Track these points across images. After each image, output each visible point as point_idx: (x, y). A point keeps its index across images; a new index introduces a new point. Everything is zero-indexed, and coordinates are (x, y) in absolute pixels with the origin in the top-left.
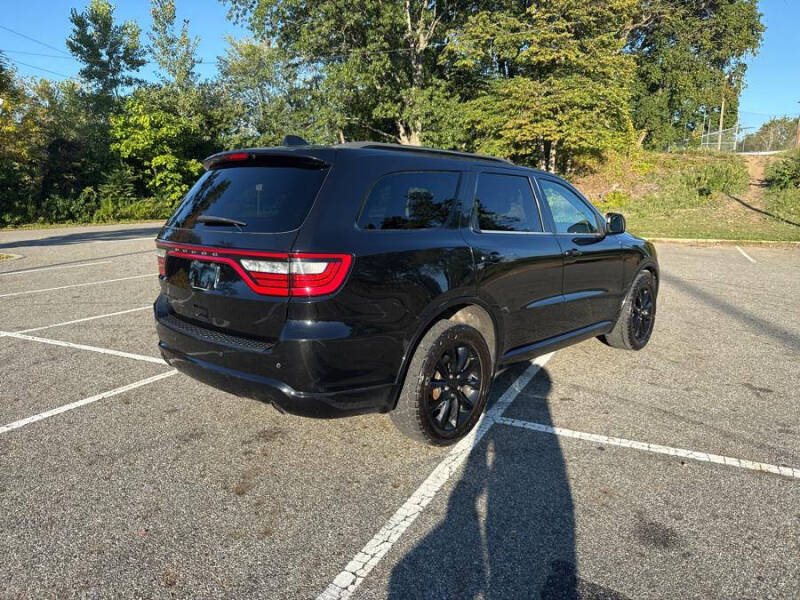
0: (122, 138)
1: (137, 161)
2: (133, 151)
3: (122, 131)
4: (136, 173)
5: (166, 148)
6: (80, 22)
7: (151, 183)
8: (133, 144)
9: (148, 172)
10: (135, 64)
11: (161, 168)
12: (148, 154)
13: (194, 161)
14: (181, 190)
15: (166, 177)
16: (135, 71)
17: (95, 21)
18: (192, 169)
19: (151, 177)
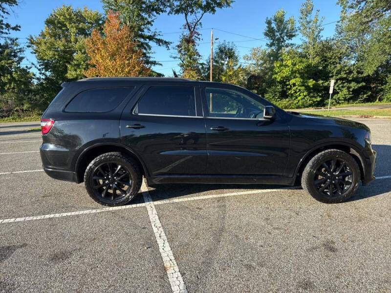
0: (278, 72)
1: (284, 82)
2: (281, 78)
3: (278, 68)
4: (283, 88)
5: (297, 75)
6: (269, 23)
7: (289, 92)
8: (282, 74)
9: (289, 87)
10: (291, 36)
11: (294, 85)
12: (288, 78)
13: (311, 80)
14: (303, 95)
15: (297, 88)
16: (290, 40)
17: (275, 20)
18: (310, 84)
19: (290, 89)
